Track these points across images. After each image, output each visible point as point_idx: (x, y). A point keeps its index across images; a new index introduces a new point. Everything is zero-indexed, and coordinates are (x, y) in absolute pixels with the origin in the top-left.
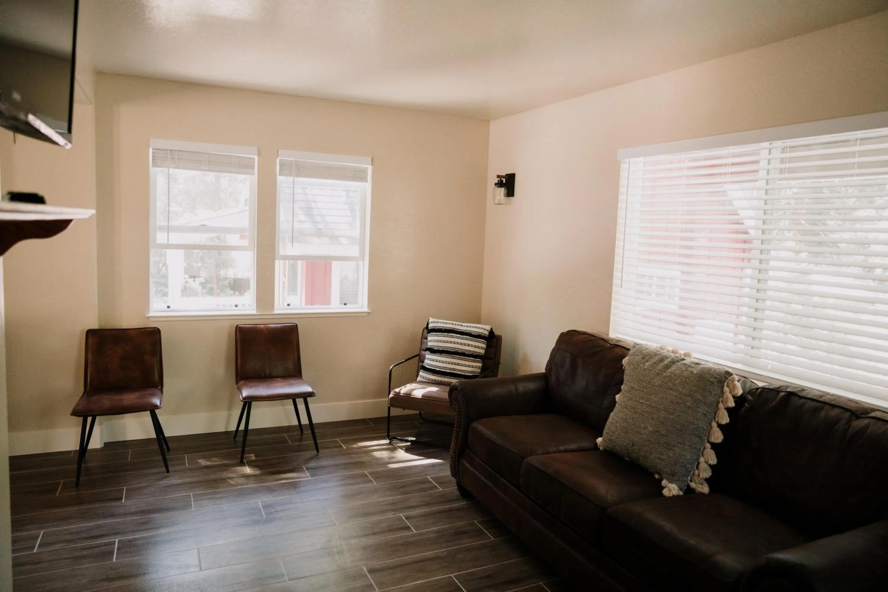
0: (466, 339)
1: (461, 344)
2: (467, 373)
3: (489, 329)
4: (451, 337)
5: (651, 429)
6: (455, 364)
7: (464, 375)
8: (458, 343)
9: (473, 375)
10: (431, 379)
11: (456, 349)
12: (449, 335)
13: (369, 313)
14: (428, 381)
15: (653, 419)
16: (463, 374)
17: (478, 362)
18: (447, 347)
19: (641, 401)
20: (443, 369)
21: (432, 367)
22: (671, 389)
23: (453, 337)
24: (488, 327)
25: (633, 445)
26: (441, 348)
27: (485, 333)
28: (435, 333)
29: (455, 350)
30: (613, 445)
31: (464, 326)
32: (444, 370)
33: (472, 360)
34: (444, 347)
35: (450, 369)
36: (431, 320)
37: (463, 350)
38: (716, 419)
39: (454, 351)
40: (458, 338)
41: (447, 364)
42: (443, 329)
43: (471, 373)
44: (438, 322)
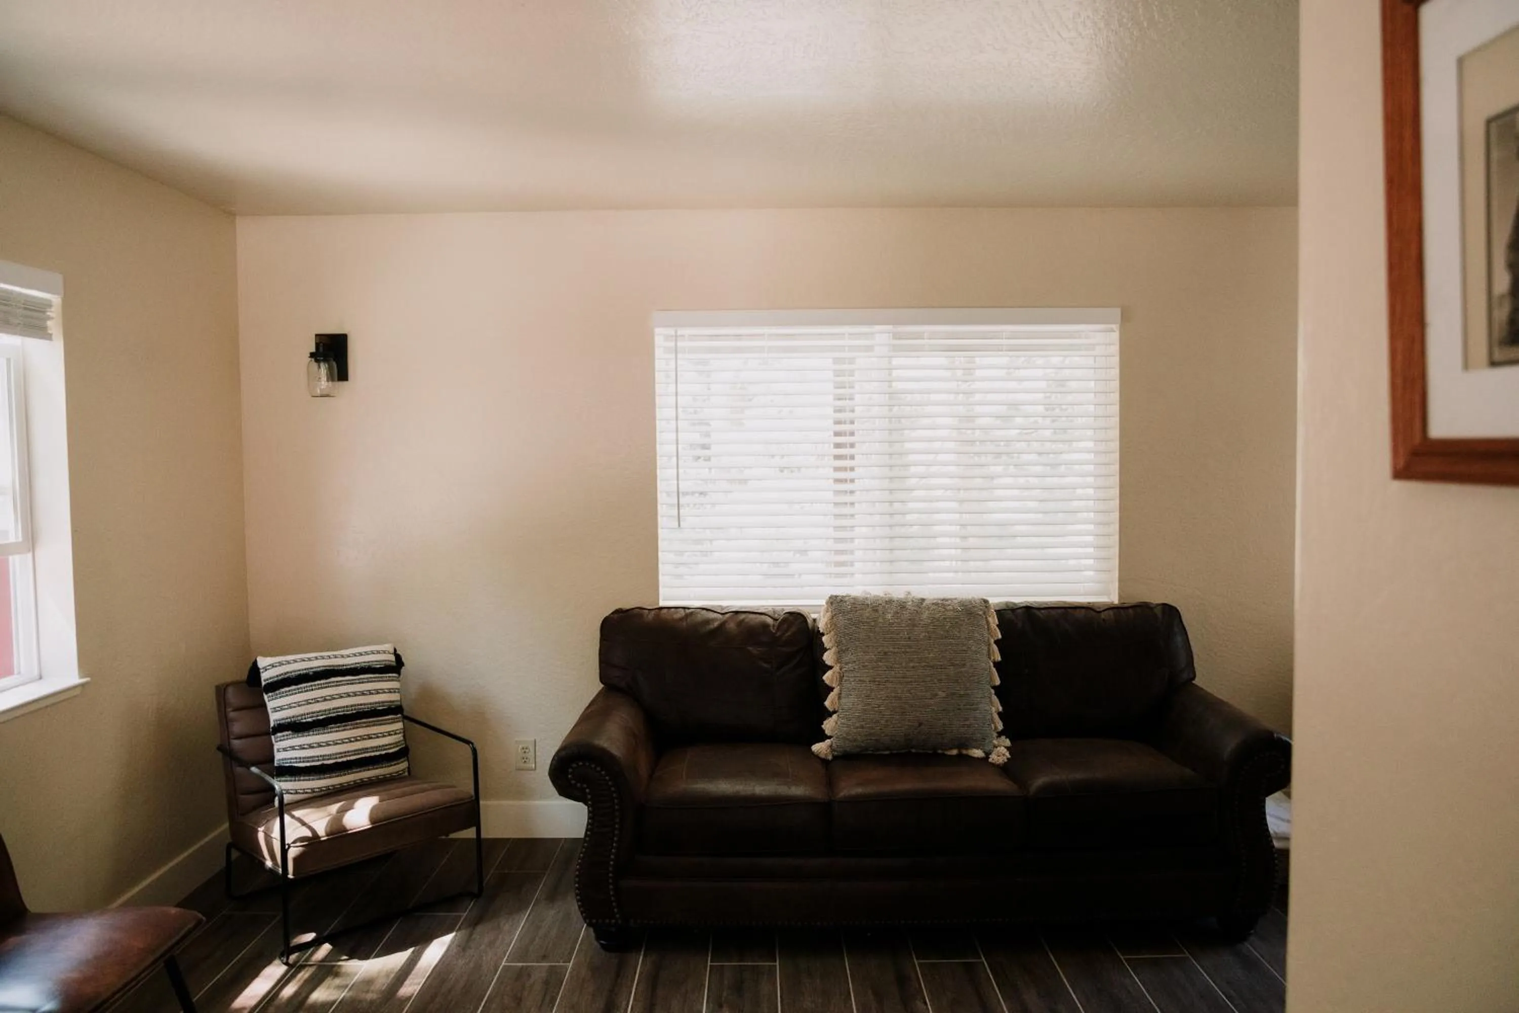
0: (369, 681)
1: (363, 694)
2: (391, 748)
3: (392, 651)
4: (337, 686)
5: (944, 695)
6: (362, 738)
7: (386, 754)
8: (355, 694)
9: (400, 749)
10: (319, 788)
11: (357, 707)
12: (330, 683)
13: (82, 685)
14: (310, 795)
15: (941, 680)
16: (383, 752)
17: (394, 722)
18: (333, 709)
19: (911, 664)
20: (342, 757)
21: (313, 761)
22: (946, 637)
23: (339, 685)
24: (389, 647)
25: (920, 724)
26: (322, 715)
27: (390, 659)
28: (293, 687)
29: (355, 709)
30: (876, 740)
31: (349, 656)
32: (345, 759)
33: (392, 719)
34: (330, 710)
35: (356, 752)
36: (262, 662)
37: (371, 704)
38: (992, 658)
39: (354, 712)
40: (352, 683)
41: (347, 743)
42: (311, 673)
43: (397, 746)
44: (289, 662)
